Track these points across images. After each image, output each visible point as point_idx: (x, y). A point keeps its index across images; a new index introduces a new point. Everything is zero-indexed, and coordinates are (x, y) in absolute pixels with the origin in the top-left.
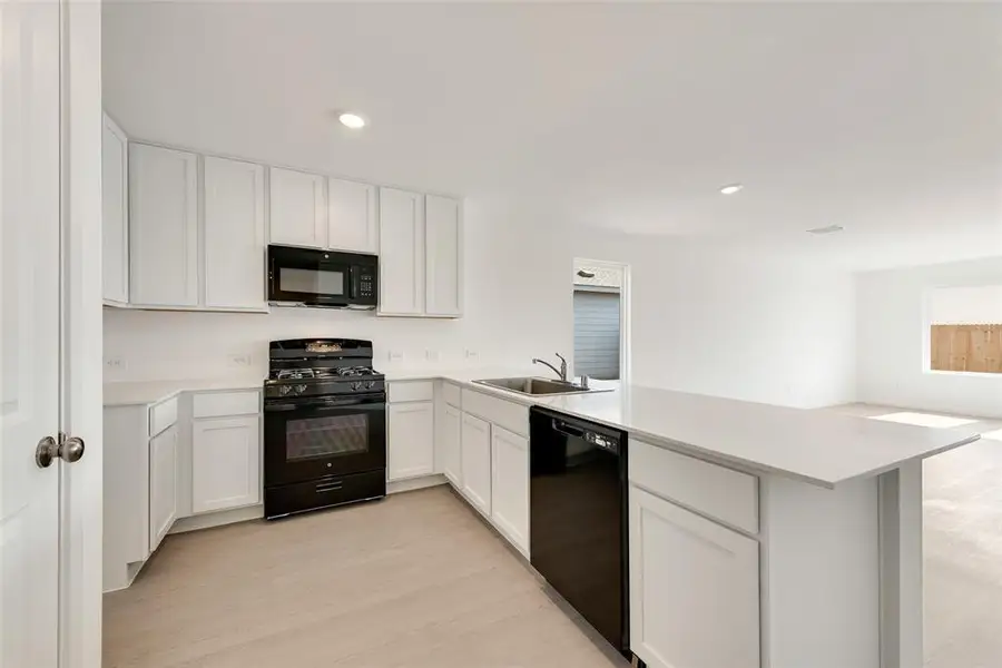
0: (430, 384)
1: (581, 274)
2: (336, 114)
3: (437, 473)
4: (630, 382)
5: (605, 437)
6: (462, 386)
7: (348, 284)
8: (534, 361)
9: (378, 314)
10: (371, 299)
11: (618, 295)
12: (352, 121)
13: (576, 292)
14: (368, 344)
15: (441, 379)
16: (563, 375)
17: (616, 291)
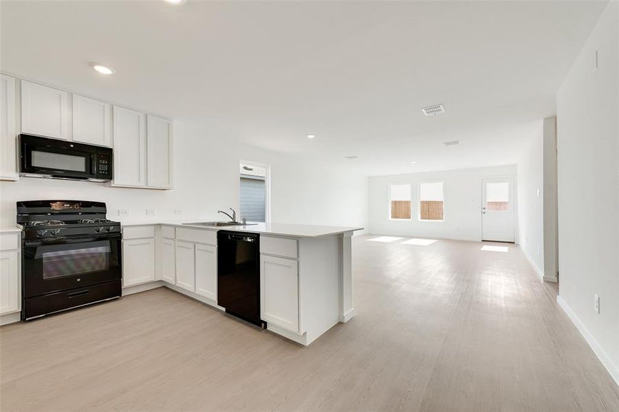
0: (153, 227)
1: (245, 168)
2: (92, 64)
3: (157, 280)
4: (270, 222)
5: (251, 238)
6: (175, 227)
7: (89, 165)
8: (219, 212)
9: (113, 185)
10: (108, 175)
11: (264, 181)
12: (103, 70)
13: (241, 178)
14: (103, 205)
15: (160, 225)
16: (234, 218)
17: (263, 179)
